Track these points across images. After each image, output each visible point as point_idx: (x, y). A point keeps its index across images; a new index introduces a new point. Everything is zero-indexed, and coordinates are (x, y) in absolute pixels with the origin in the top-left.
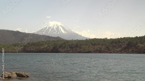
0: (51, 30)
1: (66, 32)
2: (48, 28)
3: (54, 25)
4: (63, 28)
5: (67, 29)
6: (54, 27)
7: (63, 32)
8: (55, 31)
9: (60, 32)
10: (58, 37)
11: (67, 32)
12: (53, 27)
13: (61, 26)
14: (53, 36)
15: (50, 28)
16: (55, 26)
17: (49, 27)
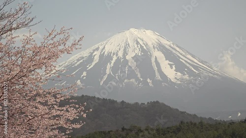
0: (114, 69)
1: (186, 77)
2: (96, 59)
3: (127, 45)
4: (169, 55)
5: (187, 58)
6: (125, 53)
7: (171, 73)
8: (132, 74)
9: (158, 77)
10: (155, 105)
11: (190, 73)
12: (120, 54)
13: (161, 48)
14: (131, 100)
15: (105, 59)
16: (130, 50)
17: (101, 56)
